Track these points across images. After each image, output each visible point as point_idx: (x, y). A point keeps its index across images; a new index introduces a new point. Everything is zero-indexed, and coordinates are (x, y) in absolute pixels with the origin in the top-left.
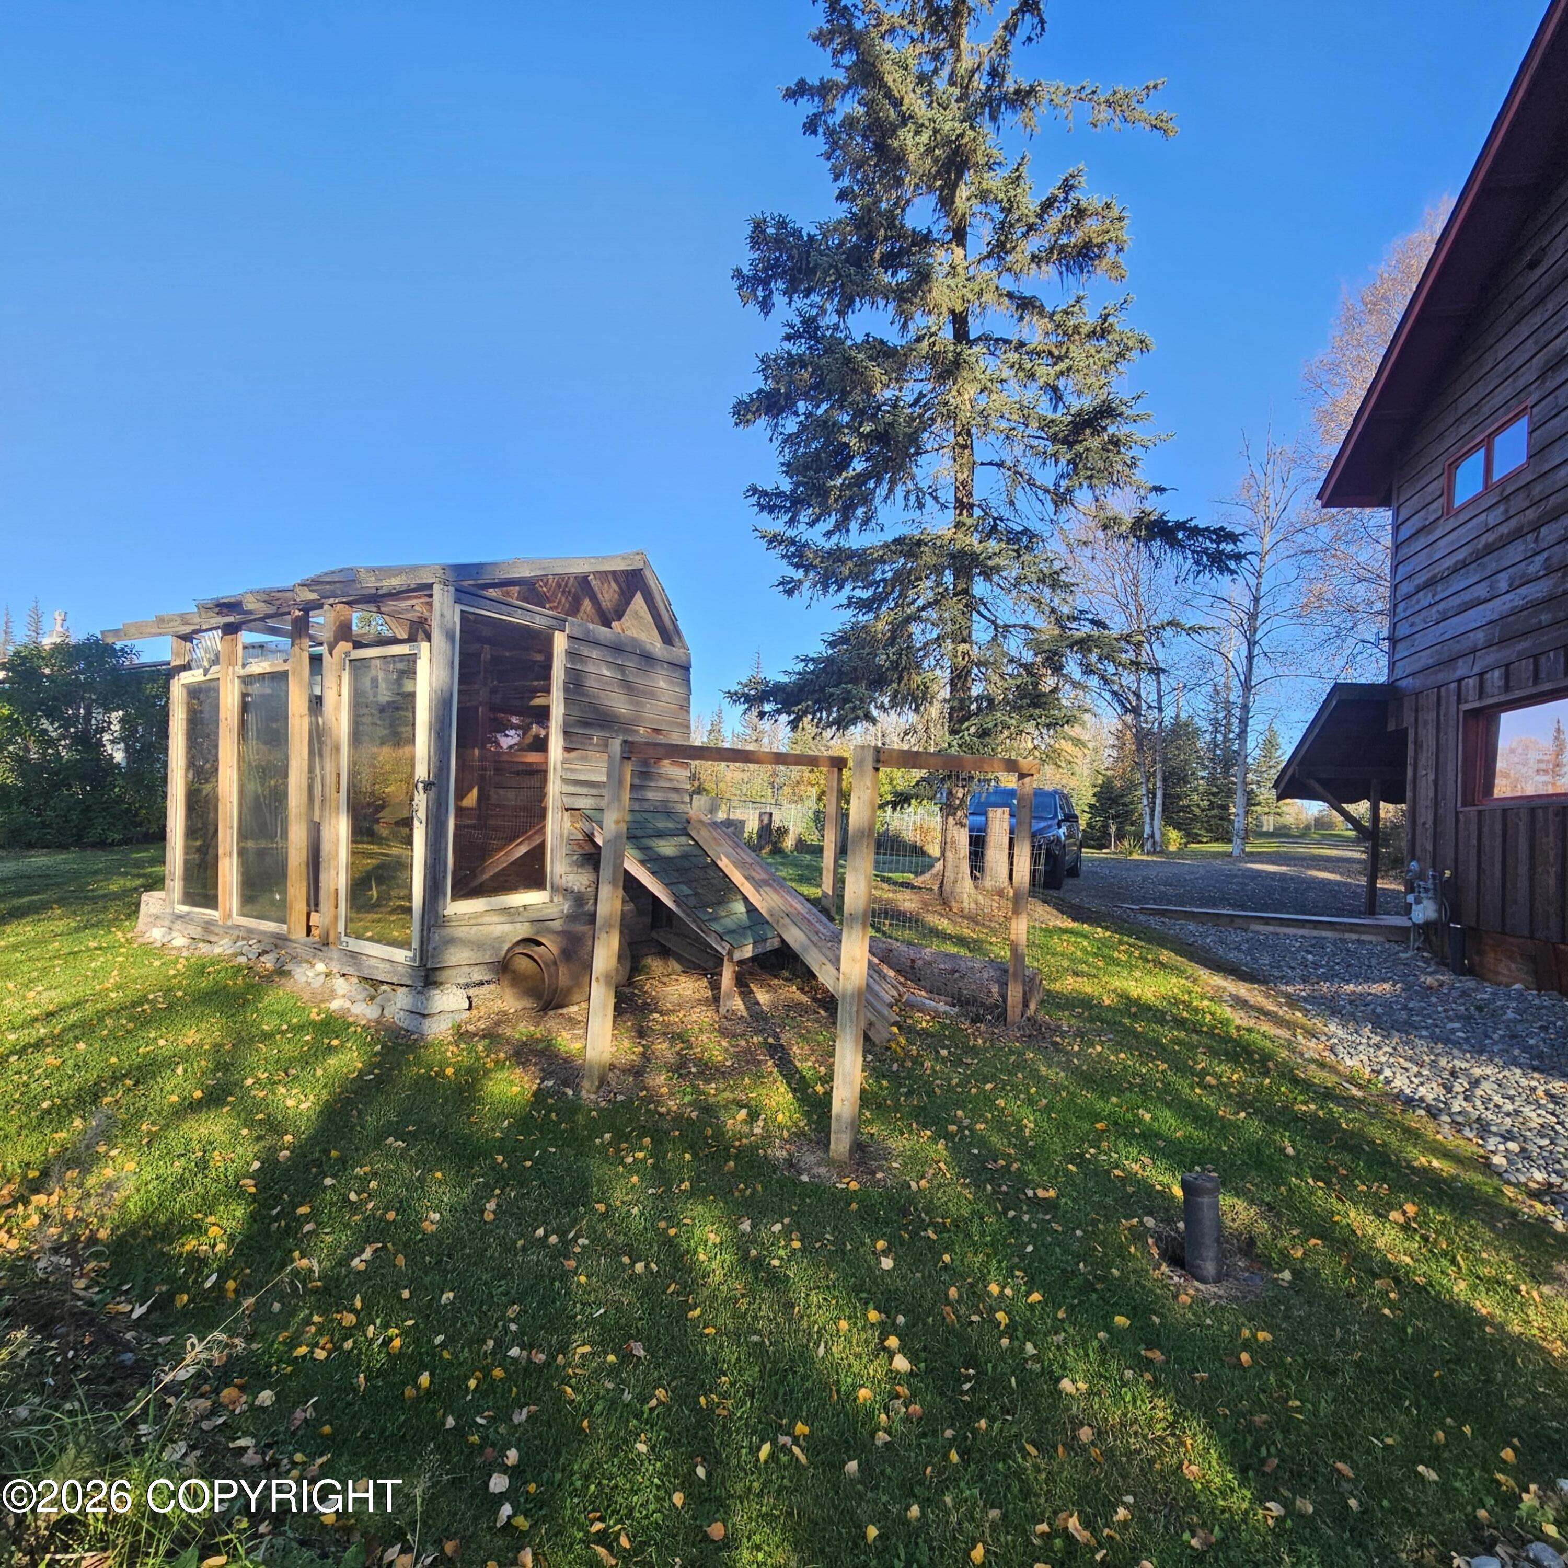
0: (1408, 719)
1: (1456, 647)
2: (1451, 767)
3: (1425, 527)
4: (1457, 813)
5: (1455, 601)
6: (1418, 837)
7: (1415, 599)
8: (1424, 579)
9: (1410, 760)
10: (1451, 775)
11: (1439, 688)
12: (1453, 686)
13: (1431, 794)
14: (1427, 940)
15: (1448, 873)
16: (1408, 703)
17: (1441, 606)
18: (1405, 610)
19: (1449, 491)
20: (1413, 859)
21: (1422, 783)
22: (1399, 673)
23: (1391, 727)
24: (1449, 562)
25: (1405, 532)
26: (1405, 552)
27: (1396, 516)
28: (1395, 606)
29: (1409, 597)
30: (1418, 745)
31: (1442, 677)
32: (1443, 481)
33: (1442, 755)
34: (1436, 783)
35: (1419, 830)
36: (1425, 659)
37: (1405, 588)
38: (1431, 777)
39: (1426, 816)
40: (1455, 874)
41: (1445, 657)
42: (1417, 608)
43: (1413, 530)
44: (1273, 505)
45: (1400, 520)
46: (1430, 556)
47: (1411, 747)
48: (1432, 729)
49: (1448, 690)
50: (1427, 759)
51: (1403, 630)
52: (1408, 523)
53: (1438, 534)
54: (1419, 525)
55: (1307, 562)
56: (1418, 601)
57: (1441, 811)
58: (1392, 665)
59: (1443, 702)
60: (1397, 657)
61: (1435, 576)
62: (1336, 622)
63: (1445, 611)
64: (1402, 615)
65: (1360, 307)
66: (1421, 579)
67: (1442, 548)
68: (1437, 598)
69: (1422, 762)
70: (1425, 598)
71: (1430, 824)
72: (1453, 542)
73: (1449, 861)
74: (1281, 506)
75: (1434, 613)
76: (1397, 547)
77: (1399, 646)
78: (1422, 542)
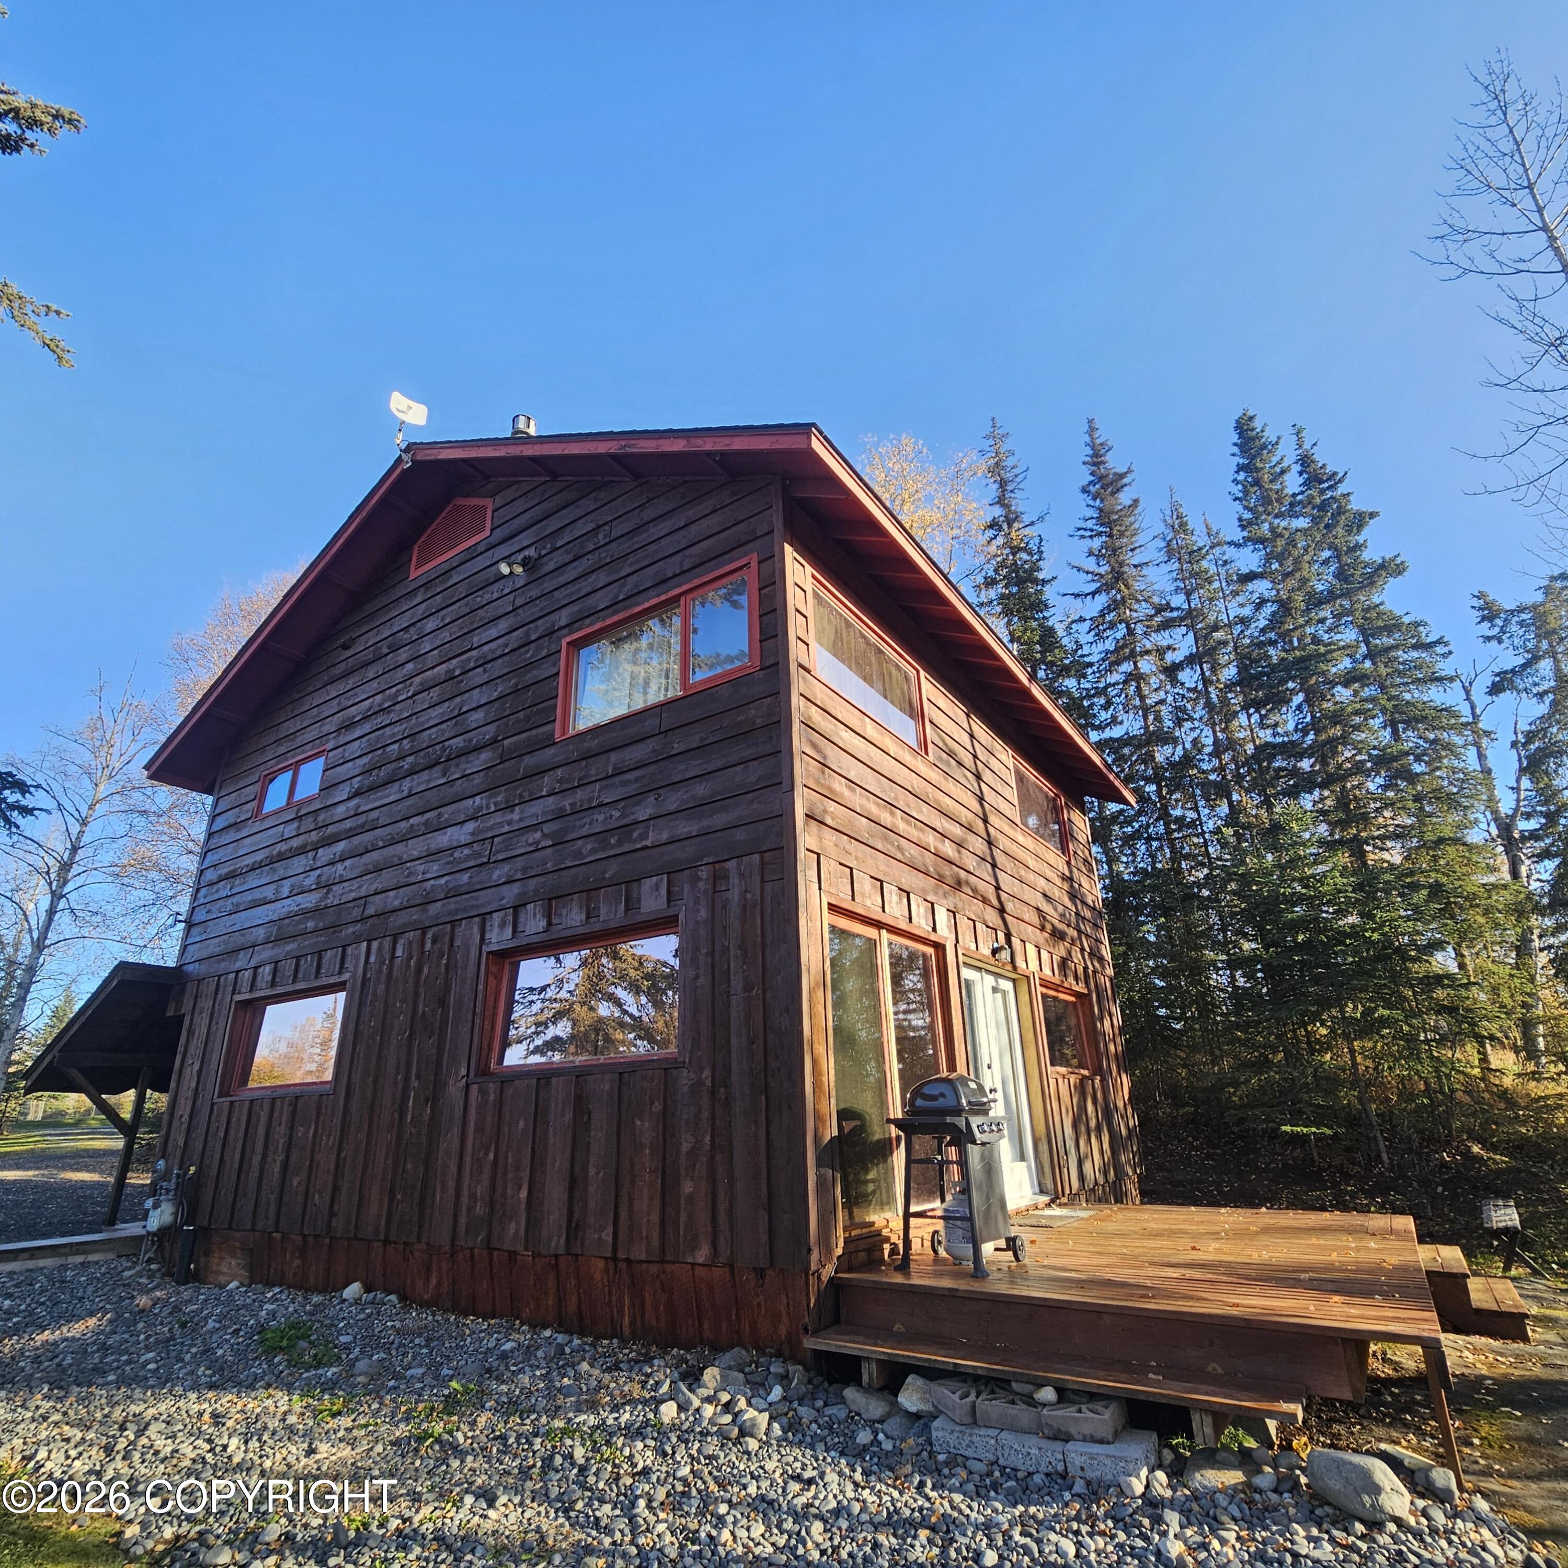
0: (186, 1008)
1: (240, 940)
2: (215, 1056)
3: (236, 824)
4: (213, 1104)
5: (248, 897)
6: (173, 1129)
7: (215, 887)
8: (226, 870)
9: (180, 1049)
10: (214, 1066)
11: (219, 976)
12: (232, 976)
13: (193, 1085)
14: (161, 1248)
15: (193, 1169)
16: (191, 988)
17: (236, 899)
18: (205, 897)
19: (261, 797)
20: (163, 1157)
21: (187, 1072)
22: (188, 958)
23: (170, 1013)
24: (249, 860)
25: (220, 823)
26: (215, 842)
27: (216, 804)
28: (198, 890)
29: (211, 884)
30: (190, 1032)
31: (223, 966)
32: (257, 787)
33: (210, 1045)
34: (200, 1073)
35: (175, 1123)
36: (213, 947)
37: (210, 875)
38: (196, 1067)
39: (184, 1110)
40: (199, 1172)
41: (231, 947)
42: (216, 897)
43: (226, 824)
44: (116, 755)
45: (218, 811)
46: (235, 851)
47: (184, 1034)
48: (206, 1016)
49: (226, 979)
50: (197, 1047)
51: (200, 916)
52: (224, 816)
53: (245, 832)
54: (232, 821)
55: (139, 821)
56: (217, 891)
57: (199, 1102)
58: (184, 949)
59: (220, 992)
60: (190, 941)
61: (235, 870)
62: (157, 889)
63: (238, 905)
64: (202, 901)
65: (236, 609)
66: (223, 870)
67: (247, 845)
68: (234, 891)
69: (192, 1050)
70: (224, 889)
71: (186, 1118)
72: (255, 844)
73: (196, 1157)
74: (126, 758)
75: (229, 904)
76: (210, 835)
77: (194, 931)
78: (231, 836)
